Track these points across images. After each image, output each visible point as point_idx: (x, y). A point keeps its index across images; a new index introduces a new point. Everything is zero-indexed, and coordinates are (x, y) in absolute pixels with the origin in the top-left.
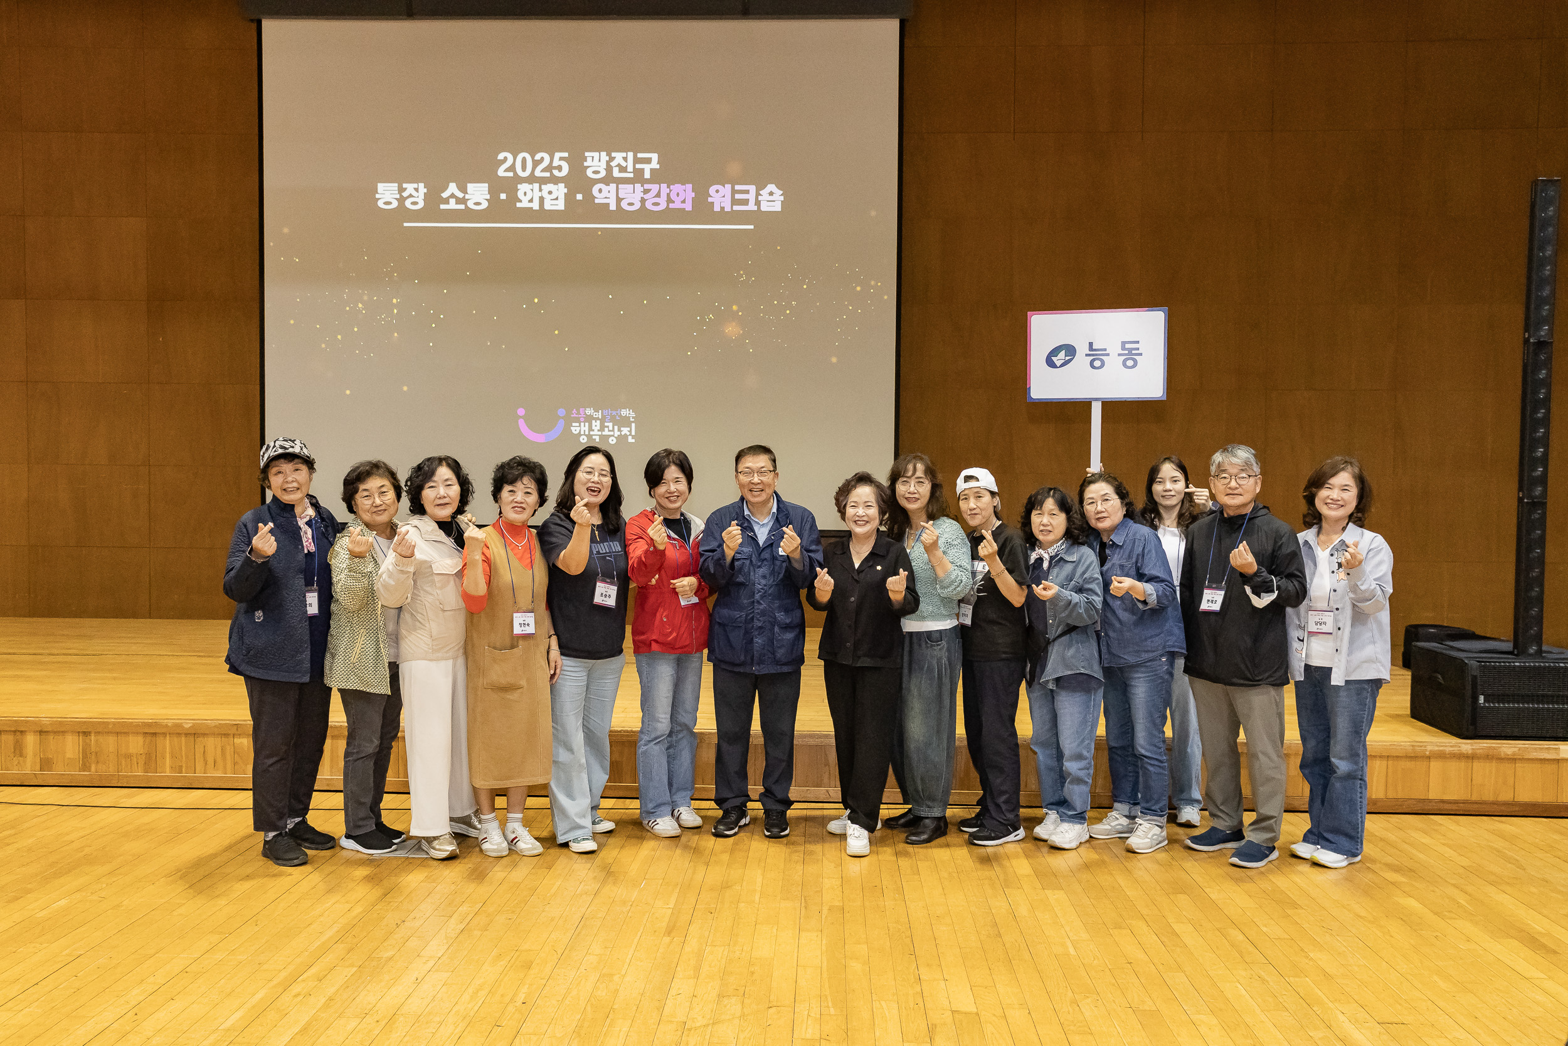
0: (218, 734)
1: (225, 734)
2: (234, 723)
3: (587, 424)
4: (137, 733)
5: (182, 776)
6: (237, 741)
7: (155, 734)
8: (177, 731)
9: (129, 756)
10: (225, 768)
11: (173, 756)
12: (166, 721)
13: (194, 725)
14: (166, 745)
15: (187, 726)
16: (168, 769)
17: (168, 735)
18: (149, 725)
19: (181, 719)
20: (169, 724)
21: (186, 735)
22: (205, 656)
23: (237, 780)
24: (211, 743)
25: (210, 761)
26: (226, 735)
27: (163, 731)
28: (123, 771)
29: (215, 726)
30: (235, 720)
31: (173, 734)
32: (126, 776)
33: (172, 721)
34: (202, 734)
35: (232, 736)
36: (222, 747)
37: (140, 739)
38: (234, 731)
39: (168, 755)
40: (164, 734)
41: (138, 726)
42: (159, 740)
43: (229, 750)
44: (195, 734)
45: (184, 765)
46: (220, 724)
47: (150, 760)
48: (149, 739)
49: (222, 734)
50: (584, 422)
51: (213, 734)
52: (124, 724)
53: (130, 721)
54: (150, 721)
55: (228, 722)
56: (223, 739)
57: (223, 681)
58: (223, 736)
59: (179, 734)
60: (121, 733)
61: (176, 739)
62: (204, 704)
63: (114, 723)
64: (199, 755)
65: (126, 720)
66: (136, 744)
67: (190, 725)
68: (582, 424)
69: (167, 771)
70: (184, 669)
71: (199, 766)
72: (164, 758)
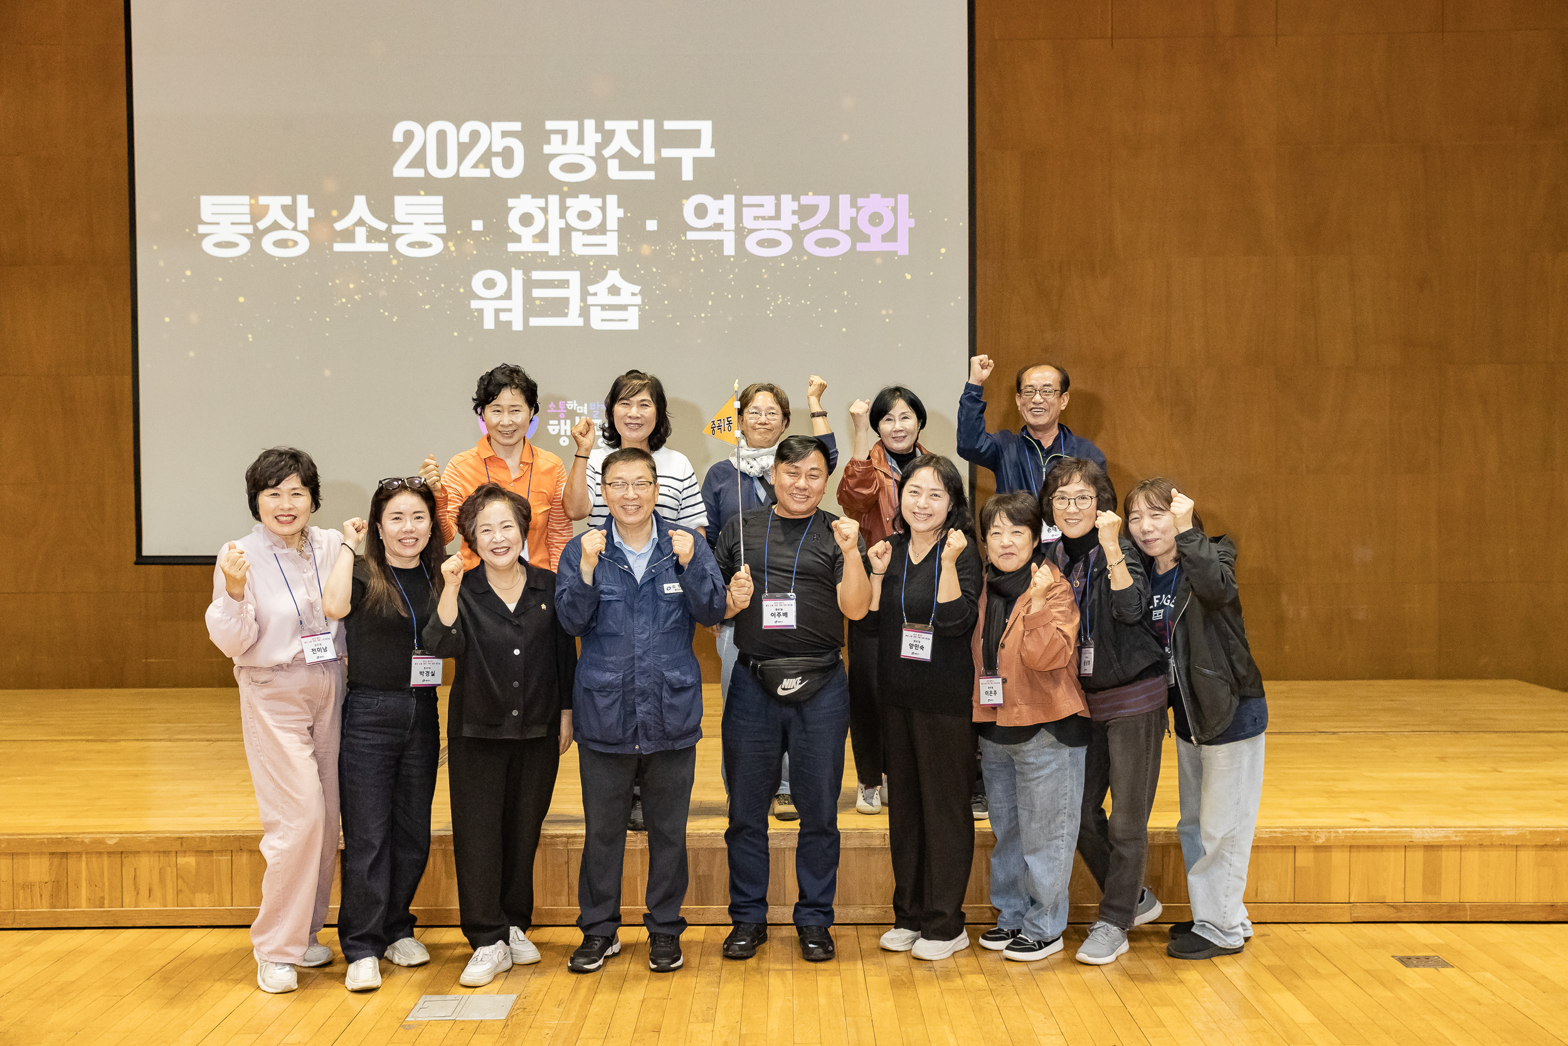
0: (155, 852)
1: (164, 852)
2: (177, 835)
3: (568, 422)
4: (41, 853)
5: (104, 911)
6: (182, 860)
7: (65, 855)
8: (96, 849)
9: (28, 886)
10: (164, 898)
11: (91, 883)
12: (81, 836)
13: (121, 840)
14: (81, 868)
15: (111, 842)
16: (84, 902)
17: (84, 856)
18: (58, 842)
19: (101, 833)
20: (87, 841)
21: (110, 854)
22: (95, 741)
23: (182, 914)
24: (146, 864)
25: (144, 891)
26: (166, 853)
27: (79, 849)
28: (21, 907)
29: (151, 842)
30: (178, 832)
31: (91, 853)
32: (26, 914)
33: (90, 836)
34: (131, 853)
35: (174, 854)
36: (160, 869)
37: (45, 861)
38: (177, 846)
39: (84, 884)
40: (79, 854)
41: (42, 843)
42: (72, 862)
43: (170, 873)
44: (122, 853)
45: (107, 897)
46: (158, 838)
47: (60, 889)
48: (56, 861)
49: (159, 852)
50: (565, 419)
51: (149, 852)
52: (21, 842)
53: (31, 837)
54: (60, 836)
55: (168, 835)
56: (161, 858)
57: (136, 776)
58: (161, 855)
59: (100, 853)
60: (17, 854)
61: (94, 860)
62: (125, 809)
63: (8, 842)
64: (128, 883)
65: (25, 837)
66: (38, 869)
67: (115, 841)
68: (562, 422)
69: (82, 905)
70: (74, 759)
71: (127, 899)
72: (78, 887)
